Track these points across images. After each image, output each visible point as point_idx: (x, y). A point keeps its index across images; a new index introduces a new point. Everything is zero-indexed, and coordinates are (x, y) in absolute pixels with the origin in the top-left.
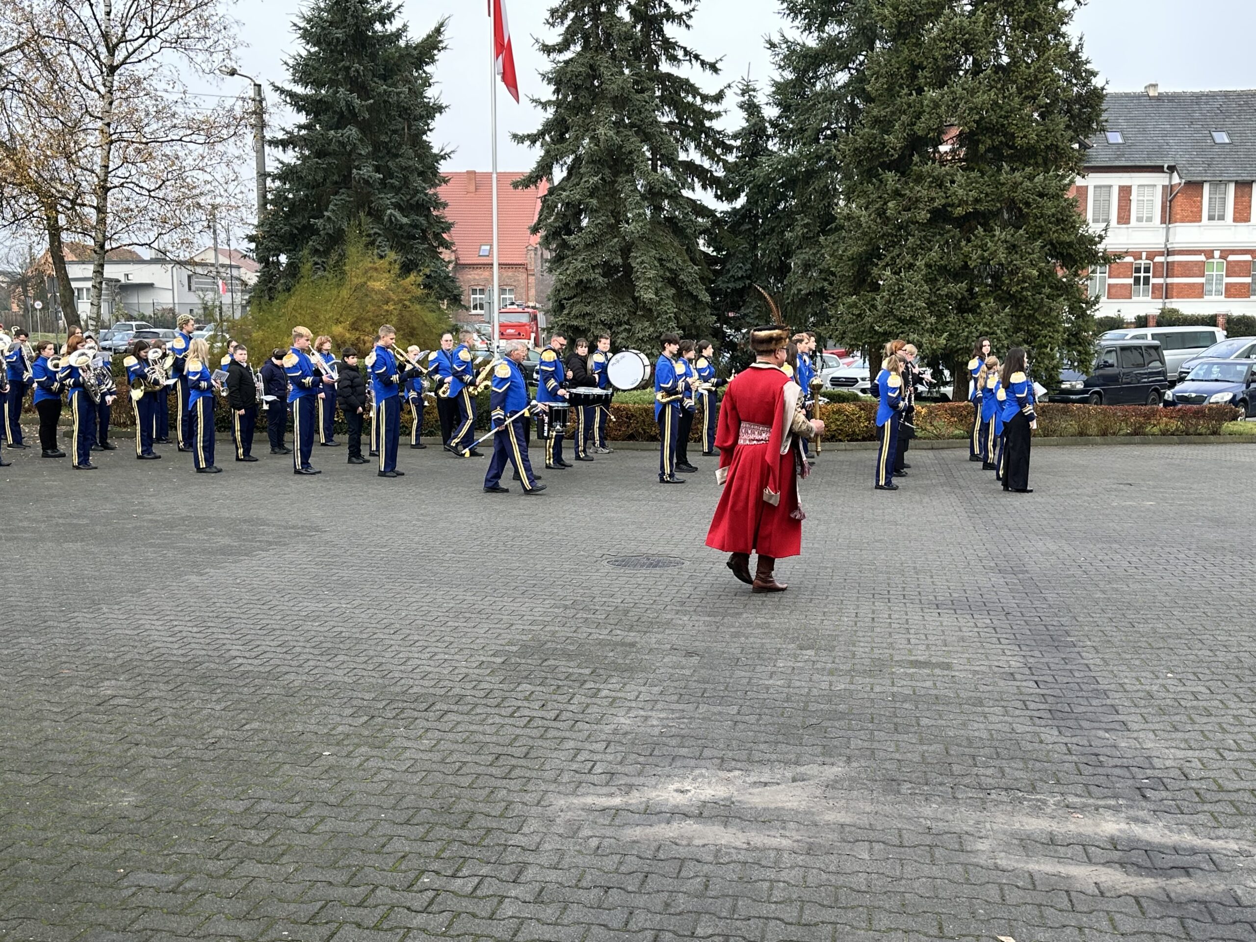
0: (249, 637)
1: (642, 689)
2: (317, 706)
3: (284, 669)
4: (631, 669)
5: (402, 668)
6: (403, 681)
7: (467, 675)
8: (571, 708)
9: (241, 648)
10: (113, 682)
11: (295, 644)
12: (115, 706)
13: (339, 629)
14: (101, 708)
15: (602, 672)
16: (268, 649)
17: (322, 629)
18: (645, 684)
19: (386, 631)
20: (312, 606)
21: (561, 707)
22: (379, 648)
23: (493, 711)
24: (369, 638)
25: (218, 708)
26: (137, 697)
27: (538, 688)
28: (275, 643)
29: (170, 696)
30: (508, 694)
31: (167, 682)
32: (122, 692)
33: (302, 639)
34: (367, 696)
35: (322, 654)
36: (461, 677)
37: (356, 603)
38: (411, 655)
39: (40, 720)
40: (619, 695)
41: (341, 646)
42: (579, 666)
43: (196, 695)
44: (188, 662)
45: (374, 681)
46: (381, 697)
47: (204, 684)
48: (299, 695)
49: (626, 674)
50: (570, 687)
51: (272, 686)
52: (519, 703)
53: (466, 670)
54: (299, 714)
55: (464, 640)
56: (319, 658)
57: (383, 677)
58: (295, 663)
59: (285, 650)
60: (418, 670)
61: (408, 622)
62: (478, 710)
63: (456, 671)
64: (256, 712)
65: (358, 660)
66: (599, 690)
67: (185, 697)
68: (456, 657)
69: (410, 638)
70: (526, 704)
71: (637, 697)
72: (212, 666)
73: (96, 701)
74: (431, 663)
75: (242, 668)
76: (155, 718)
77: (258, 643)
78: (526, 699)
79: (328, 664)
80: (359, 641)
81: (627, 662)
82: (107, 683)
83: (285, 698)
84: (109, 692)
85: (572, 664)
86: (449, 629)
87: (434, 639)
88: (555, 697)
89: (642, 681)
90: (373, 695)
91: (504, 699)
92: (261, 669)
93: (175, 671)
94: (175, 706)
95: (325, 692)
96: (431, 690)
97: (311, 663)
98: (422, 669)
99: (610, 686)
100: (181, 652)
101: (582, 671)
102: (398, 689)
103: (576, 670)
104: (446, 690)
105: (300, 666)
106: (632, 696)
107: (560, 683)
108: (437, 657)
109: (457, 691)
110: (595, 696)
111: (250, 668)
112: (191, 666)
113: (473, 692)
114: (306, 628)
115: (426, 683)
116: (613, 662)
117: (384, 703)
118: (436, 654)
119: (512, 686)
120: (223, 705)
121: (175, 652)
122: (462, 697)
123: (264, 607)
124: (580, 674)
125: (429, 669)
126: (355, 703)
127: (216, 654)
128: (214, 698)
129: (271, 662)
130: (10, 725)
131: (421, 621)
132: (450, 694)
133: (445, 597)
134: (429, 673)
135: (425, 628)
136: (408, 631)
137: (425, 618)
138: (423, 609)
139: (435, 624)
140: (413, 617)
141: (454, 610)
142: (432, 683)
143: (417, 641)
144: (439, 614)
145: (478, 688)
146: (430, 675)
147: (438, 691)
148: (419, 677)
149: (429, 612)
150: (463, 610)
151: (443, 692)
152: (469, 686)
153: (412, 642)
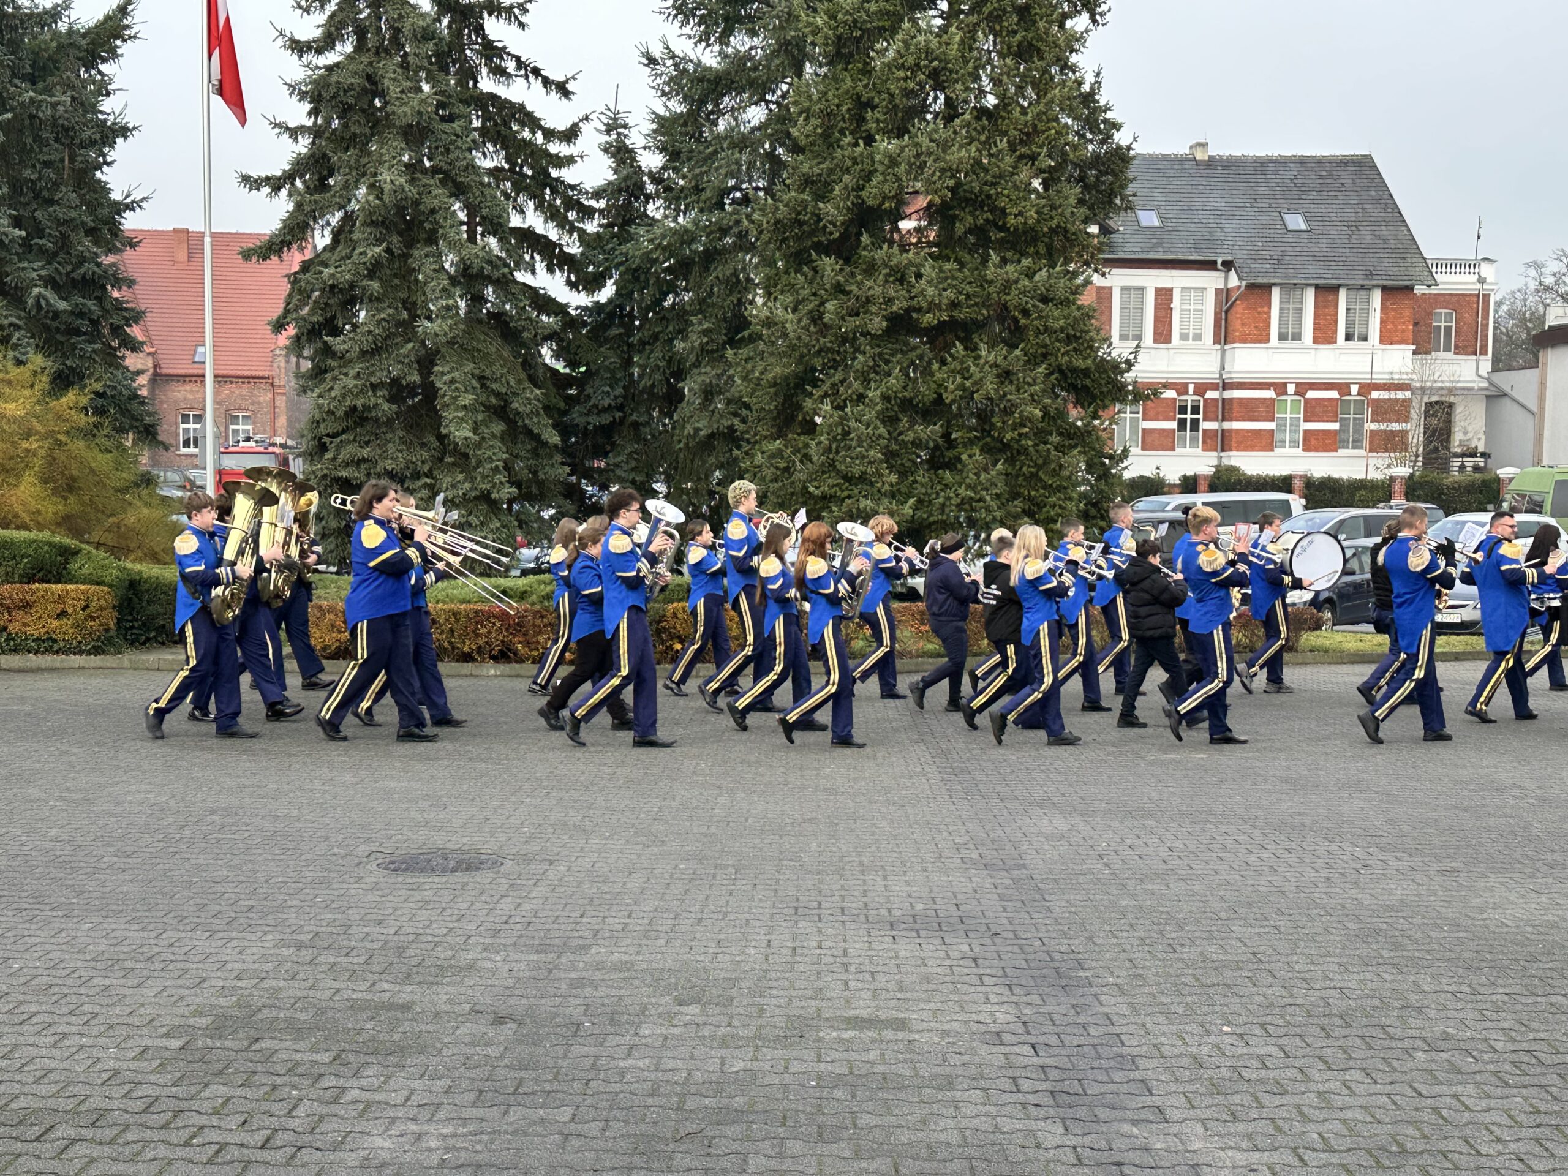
1: (417, 1084)
4: (401, 1050)
7: (116, 1073)
8: (293, 1123)
15: (351, 1057)
18: (422, 1076)
21: (275, 1123)
23: (157, 1135)
27: (238, 1092)
30: (184, 1105)
36: (105, 1076)
38: (21, 1039)
40: (378, 1097)
42: (313, 1050)
49: (393, 1060)
50: (294, 1087)
52: (203, 1120)
53: (117, 1064)
55: (117, 1011)
60: (31, 1067)
61: (22, 980)
62: (130, 1136)
63: (99, 1067)
66: (344, 1090)
68: (102, 1041)
69: (22, 1009)
70: (214, 1120)
71: (408, 1099)
74: (57, 1053)
78: (216, 1112)
81: (396, 1037)
85: (301, 1045)
86: (93, 991)
87: (66, 1010)
88: (266, 1106)
89: (419, 1071)
91: (178, 1113)
96: (51, 1103)
98: (39, 1064)
99: (364, 1082)
101: (317, 1057)
103: (308, 1057)
104: (76, 1100)
106: (397, 1098)
107: (278, 1080)
108: (67, 1042)
109: (96, 1102)
110: (335, 1101)
113: (124, 1104)
115: (43, 1089)
116: (373, 1039)
118: (65, 1036)
119: (193, 1090)
122: (103, 1113)
124: (313, 1063)
125: (53, 1064)
131: (45, 979)
132: (82, 1108)
133: (92, 934)
134: (51, 1071)
135: (52, 991)
136: (20, 997)
137: (53, 972)
138: (51, 956)
139: (69, 982)
140: (32, 972)
141: (106, 956)
142: (54, 1089)
143: (35, 1014)
144: (79, 964)
145: (134, 1095)
146: (52, 1076)
147: (63, 1104)
148: (31, 1080)
149: (62, 961)
150: (122, 957)
151: (70, 1105)
152: (117, 1092)
153: (25, 1016)
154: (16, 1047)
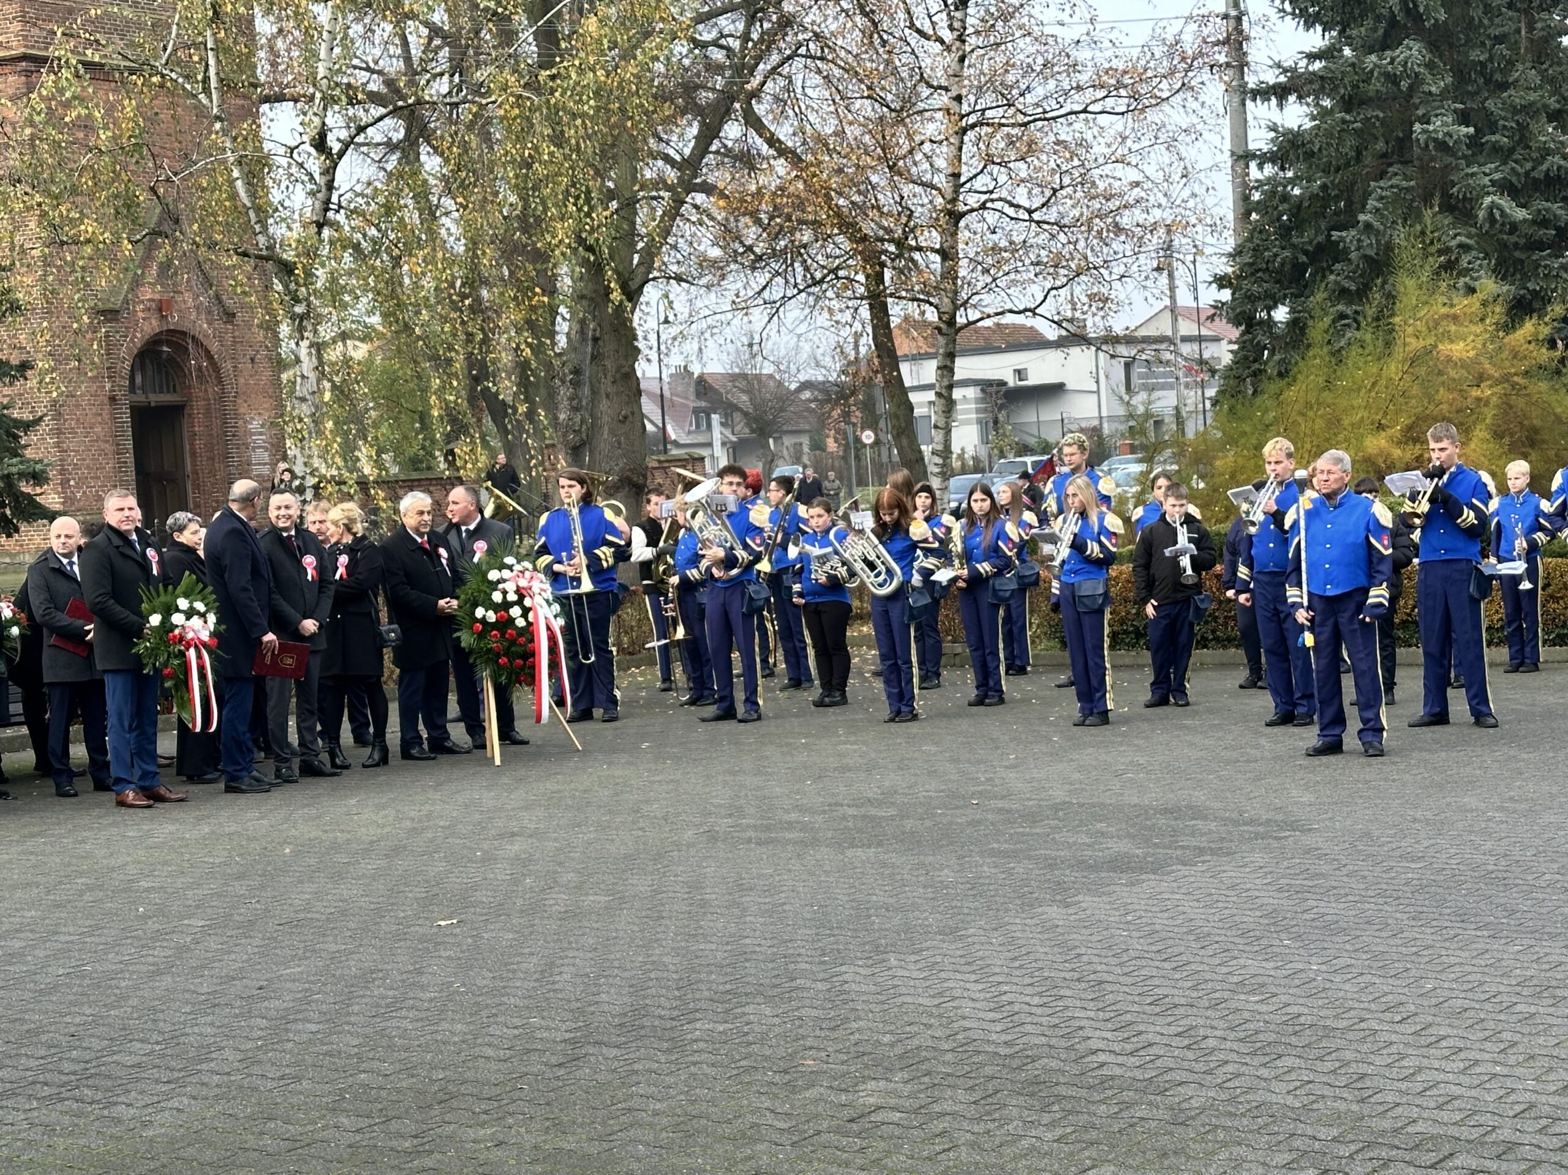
0: (1129, 1017)
2: (1225, 1145)
3: (1178, 1076)
5: (1404, 1086)
6: (1399, 1110)
7: (1532, 1106)
9: (1109, 1035)
10: (882, 1084)
11: (1209, 1032)
12: (878, 1125)
13: (1294, 1009)
14: (855, 1127)
16: (1158, 1039)
17: (1263, 1008)
19: (1388, 1016)
20: (1252, 965)
22: (1365, 1048)
24: (1349, 1029)
25: (1049, 1136)
26: (916, 1112)
28: (1173, 1030)
29: (972, 1111)
31: (971, 1088)
32: (893, 1102)
33: (1221, 1024)
34: (1323, 1133)
35: (1253, 1054)
36: (1518, 1108)
37: (1341, 962)
38: (1425, 1062)
39: (754, 1141)
41: (1294, 1040)
43: (1015, 1112)
44: (1012, 1056)
45: (1342, 1106)
46: (1351, 1137)
47: (1032, 1095)
48: (1198, 1122)
51: (1150, 1104)
53: (1534, 1097)
54: (1188, 1157)
55: (1541, 1040)
56: (1248, 1060)
57: (1363, 1101)
58: (1200, 1067)
59: (1186, 1042)
60: (1435, 1092)
61: (1434, 1001)
63: (1512, 1098)
64: (1113, 1147)
65: (1319, 1066)
67: (997, 1116)
68: (1519, 1071)
69: (1431, 1031)
72: (1054, 1064)
73: (847, 1113)
74: (1465, 1080)
75: (1105, 1071)
76: (938, 1148)
77: (1142, 1028)
79: (1264, 1072)
80: (1329, 1032)
82: (871, 1085)
83: (1170, 1128)
84: (872, 1100)
86: (1514, 1018)
87: (1481, 1035)
90: (1335, 1132)
92: (1138, 1074)
93: (988, 1070)
94: (976, 1129)
95: (1245, 1121)
96: (1454, 1131)
97: (1230, 1068)
98: (1442, 1089)
100: (1004, 1037)
102: (1386, 1124)
104: (1481, 1130)
105: (1209, 1072)
108: (1478, 1070)
109: (1505, 1134)
111: (1118, 1071)
112: (1016, 1063)
113: (1537, 1139)
114: (1233, 1005)
115: (1445, 1116)
117: (1353, 1147)
118: (1476, 1062)
120: (1059, 1132)
121: (994, 1037)
122: (1511, 1146)
123: (1166, 965)
125: (1457, 1091)
126: (1297, 1143)
127: (1063, 1043)
128: (1046, 1118)
129: (1158, 1063)
130: (705, 1147)
131: (1460, 1001)
132: (1489, 1139)
133: (1521, 957)
134: (1456, 1098)
135: (1467, 1015)
136: (1430, 1019)
137: (1470, 995)
138: (1470, 978)
139: (1488, 1006)
140: (1446, 993)
141: (1535, 982)
142: (1458, 1116)
143: (1444, 1038)
144: (1502, 988)
145: (1551, 1131)
146: (1456, 1103)
147: (1465, 1133)
148: (1433, 1105)
149: (1481, 984)
150: (1554, 983)
151: (1475, 1134)
152: (1530, 1126)
153: (1433, 1039)
154: (1420, 1069)
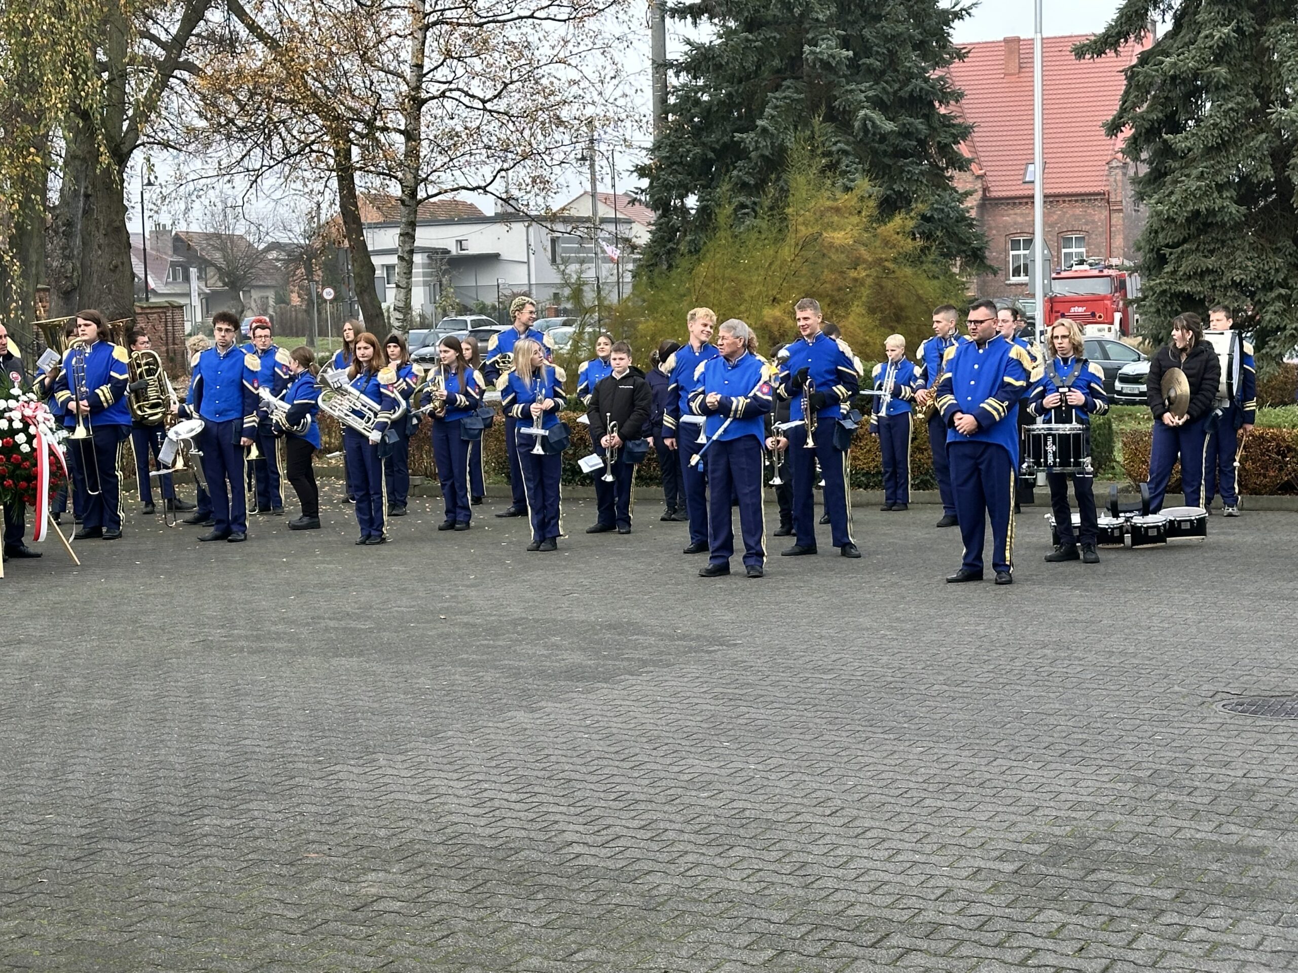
0: (596, 812)
1: (1271, 930)
2: (693, 929)
3: (646, 866)
4: (1251, 894)
5: (840, 873)
6: (838, 895)
7: (949, 890)
8: (1132, 956)
9: (581, 828)
10: (381, 875)
11: (668, 825)
12: (381, 913)
13: (740, 805)
14: (360, 915)
15: (1195, 896)
16: (625, 832)
17: (714, 803)
18: (1276, 922)
19: (819, 810)
20: (699, 765)
21: (1115, 953)
22: (803, 839)
23: (990, 953)
24: (788, 821)
25: (536, 922)
26: (414, 901)
27: (1074, 919)
28: (636, 823)
29: (466, 900)
30: (1019, 926)
31: (463, 878)
32: (393, 892)
33: (678, 818)
34: (776, 916)
35: (708, 845)
36: (939, 892)
37: (774, 762)
38: (856, 851)
39: (266, 930)
40: (1226, 938)
41: (742, 832)
42: (1152, 885)
43: (504, 900)
44: (496, 848)
45: (790, 892)
46: (800, 920)
47: (518, 884)
48: (667, 908)
49: (1243, 903)
50: (1133, 920)
51: (624, 891)
52: (1039, 943)
53: (950, 882)
54: (662, 941)
55: (949, 831)
56: (704, 850)
57: (806, 886)
58: (664, 857)
59: (649, 835)
60: (866, 878)
61: (856, 797)
62: (964, 950)
63: (932, 883)
64: (594, 931)
65: (766, 855)
66: (1187, 928)
67: (488, 904)
68: (934, 859)
69: (858, 823)
70: (1050, 944)
71: (1260, 944)
72: (534, 855)
73: (352, 903)
74: (890, 866)
75: (580, 861)
76: (438, 935)
77: (609, 821)
78: (1051, 936)
79: (719, 861)
80: (771, 824)
81: (1245, 881)
82: (372, 876)
83: (641, 913)
84: (373, 890)
85: (1141, 880)
86: (925, 812)
87: (899, 827)
88: (1103, 936)
89: (1271, 917)
90: (787, 915)
91: (1011, 934)
92: (610, 864)
93: (477, 862)
94: (470, 916)
95: (708, 906)
96: (886, 913)
97: (690, 858)
98: (873, 875)
99: (1210, 923)
100: (488, 831)
101: (1157, 893)
102: (829, 908)
103: (1148, 892)
104: (910, 913)
105: (671, 862)
106: (1249, 941)
107: (1117, 912)
108: (900, 858)
109: (930, 915)
110: (1178, 937)
111: (592, 861)
112: (501, 854)
113: (959, 920)
114: (686, 800)
115: (878, 900)
116: (1219, 881)
117: (804, 929)
118: (899, 851)
119: (1028, 913)
120: (545, 919)
121: (479, 830)
122: (936, 927)
123: (625, 765)
124: (1154, 898)
125: (886, 877)
126: (755, 926)
127: (542, 836)
128: (532, 906)
129: (627, 854)
130: (220, 936)
131: (878, 797)
132: (917, 920)
133: (923, 757)
134: (885, 883)
135: (885, 808)
136: (855, 812)
137: (886, 791)
138: (884, 776)
139: (902, 801)
140: (866, 789)
141: (938, 779)
142: (889, 899)
143: (869, 829)
144: (912, 785)
145: (967, 912)
146: (886, 888)
147: (897, 915)
148: (866, 890)
149: (894, 781)
150: (954, 781)
151: (905, 916)
152: (951, 908)
153: (859, 830)
154: (852, 858)
